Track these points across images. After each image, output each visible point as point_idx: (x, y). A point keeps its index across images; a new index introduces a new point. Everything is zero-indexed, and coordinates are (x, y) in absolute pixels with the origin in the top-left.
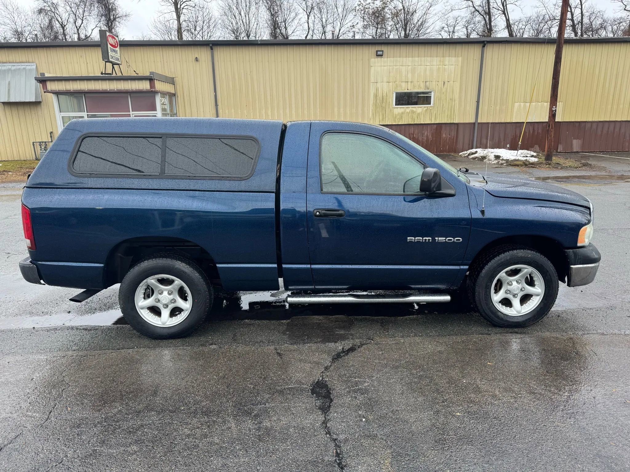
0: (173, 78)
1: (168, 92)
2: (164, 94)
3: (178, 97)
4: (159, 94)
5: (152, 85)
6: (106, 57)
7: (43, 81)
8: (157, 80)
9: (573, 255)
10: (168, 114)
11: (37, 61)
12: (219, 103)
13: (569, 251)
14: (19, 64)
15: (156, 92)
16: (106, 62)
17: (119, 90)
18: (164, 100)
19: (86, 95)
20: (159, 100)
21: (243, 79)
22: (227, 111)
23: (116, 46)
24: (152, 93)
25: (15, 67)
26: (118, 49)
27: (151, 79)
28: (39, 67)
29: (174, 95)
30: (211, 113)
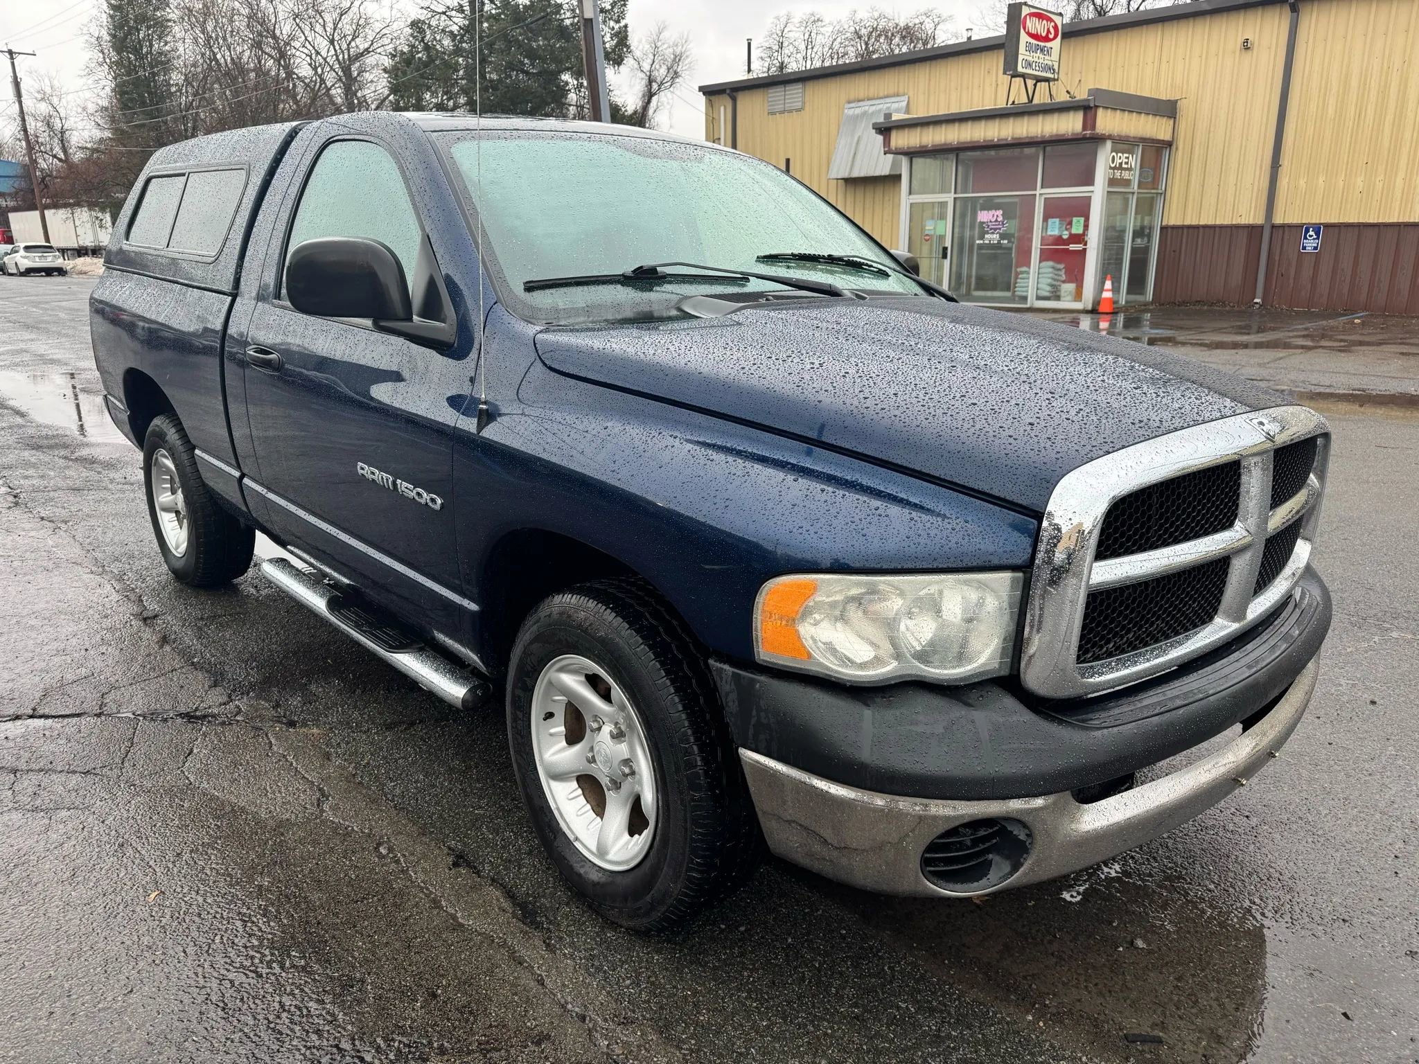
0: (1176, 101)
1: (1141, 138)
2: (1124, 143)
3: (1177, 149)
4: (1109, 144)
5: (1089, 122)
6: (1011, 67)
7: (885, 130)
8: (1104, 107)
9: (733, 696)
10: (1133, 193)
11: (911, 94)
12: (1285, 161)
13: (721, 670)
14: (882, 101)
15: (1099, 139)
16: (1013, 76)
17: (1016, 139)
18: (1128, 158)
19: (962, 155)
20: (1104, 160)
21: (1373, 85)
22: (1302, 182)
23: (1051, 36)
24: (1090, 141)
25: (874, 108)
26: (1056, 44)
27: (1087, 109)
28: (911, 103)
29: (1169, 144)
30: (1256, 188)
